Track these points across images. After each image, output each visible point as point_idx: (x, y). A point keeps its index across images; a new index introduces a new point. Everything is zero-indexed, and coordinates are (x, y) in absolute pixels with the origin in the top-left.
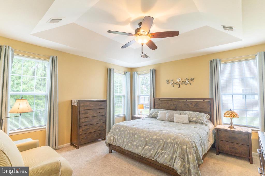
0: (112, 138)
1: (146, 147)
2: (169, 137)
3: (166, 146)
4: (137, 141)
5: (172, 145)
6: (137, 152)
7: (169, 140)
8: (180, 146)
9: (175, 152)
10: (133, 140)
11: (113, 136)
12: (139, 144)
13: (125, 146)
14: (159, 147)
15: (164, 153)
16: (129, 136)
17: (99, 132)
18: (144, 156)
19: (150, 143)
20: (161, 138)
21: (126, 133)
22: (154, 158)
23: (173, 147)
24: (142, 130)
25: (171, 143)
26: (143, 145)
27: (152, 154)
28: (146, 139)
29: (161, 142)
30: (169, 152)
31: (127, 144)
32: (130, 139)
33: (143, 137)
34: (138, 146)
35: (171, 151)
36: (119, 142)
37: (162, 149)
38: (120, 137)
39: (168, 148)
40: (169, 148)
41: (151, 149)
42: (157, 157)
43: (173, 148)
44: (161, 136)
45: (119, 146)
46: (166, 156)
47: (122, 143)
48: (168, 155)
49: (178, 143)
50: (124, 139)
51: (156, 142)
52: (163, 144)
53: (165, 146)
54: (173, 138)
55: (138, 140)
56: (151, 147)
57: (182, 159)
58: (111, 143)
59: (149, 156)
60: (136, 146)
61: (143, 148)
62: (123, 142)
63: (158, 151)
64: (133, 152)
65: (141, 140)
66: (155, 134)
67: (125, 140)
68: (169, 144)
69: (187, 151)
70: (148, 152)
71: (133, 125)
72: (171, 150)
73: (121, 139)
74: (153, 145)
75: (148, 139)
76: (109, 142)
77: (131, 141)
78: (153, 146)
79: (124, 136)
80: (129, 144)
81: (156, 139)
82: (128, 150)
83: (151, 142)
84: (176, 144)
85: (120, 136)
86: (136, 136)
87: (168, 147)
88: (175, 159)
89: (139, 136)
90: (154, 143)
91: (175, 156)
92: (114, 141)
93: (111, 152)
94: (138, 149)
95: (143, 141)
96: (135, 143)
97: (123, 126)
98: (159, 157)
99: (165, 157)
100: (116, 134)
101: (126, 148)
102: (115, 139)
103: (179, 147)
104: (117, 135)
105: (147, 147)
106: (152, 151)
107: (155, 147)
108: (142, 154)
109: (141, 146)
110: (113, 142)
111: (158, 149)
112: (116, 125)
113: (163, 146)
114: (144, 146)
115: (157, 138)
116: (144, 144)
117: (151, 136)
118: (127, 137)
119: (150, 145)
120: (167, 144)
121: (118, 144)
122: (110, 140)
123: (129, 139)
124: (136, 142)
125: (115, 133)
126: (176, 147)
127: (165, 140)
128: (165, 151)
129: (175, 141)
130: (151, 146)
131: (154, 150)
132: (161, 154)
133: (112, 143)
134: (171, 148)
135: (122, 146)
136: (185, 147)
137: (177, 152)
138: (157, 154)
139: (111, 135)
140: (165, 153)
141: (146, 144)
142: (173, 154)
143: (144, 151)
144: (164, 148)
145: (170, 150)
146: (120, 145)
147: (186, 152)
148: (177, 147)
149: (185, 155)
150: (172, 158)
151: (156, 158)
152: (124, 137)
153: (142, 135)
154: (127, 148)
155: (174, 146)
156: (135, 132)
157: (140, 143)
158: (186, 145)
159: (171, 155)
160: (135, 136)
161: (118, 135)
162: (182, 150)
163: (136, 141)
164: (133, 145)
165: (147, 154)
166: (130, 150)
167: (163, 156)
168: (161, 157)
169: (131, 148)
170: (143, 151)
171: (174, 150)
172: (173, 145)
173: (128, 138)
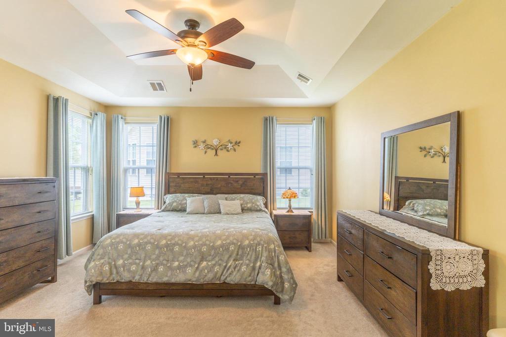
0: (107, 268)
1: (202, 264)
2: (245, 237)
3: (243, 252)
4: (181, 258)
5: (252, 249)
6: (184, 279)
7: (247, 242)
8: (266, 247)
9: (258, 257)
10: (171, 257)
11: (109, 263)
12: (185, 263)
13: (150, 275)
14: (230, 256)
15: (240, 265)
16: (157, 252)
17: (39, 264)
18: (202, 281)
19: (210, 255)
20: (231, 241)
21: (149, 247)
22: (220, 280)
23: (254, 251)
24: (187, 234)
25: (250, 246)
26: (195, 262)
27: (216, 273)
28: (201, 249)
29: (233, 248)
30: (247, 262)
31: (155, 269)
32: (161, 259)
33: (195, 247)
34: (185, 268)
35: (251, 258)
36: (129, 271)
37: (235, 260)
38: (130, 261)
39: (246, 255)
40: (248, 254)
41: (214, 265)
42: (226, 275)
43: (254, 253)
44: (231, 238)
45: (131, 279)
46: (244, 268)
47: (140, 272)
48: (248, 265)
49: (262, 242)
50: (144, 262)
51: (223, 251)
52: (236, 250)
53: (240, 253)
54: (251, 237)
55: (182, 255)
56: (213, 262)
57: (271, 266)
58: (105, 279)
59: (210, 279)
60: (179, 267)
61: (197, 268)
62: (143, 268)
63: (229, 265)
64: (173, 281)
65: (191, 254)
66: (219, 237)
67: (148, 263)
68: (247, 249)
69: (277, 251)
70: (208, 272)
71: (159, 230)
72: (251, 256)
73: (135, 263)
74: (217, 257)
75: (205, 250)
76: (99, 279)
77: (165, 262)
78: (217, 259)
79: (143, 256)
80: (161, 269)
81: (222, 246)
82: (160, 281)
83: (213, 252)
84: (259, 245)
85: (130, 257)
86: (176, 249)
87: (246, 253)
88: (260, 268)
89: (185, 247)
90: (218, 253)
91: (258, 264)
92: (111, 274)
93: (98, 301)
94: (184, 272)
95: (194, 254)
96: (176, 264)
97: (136, 236)
98: (230, 274)
99: (243, 270)
100: (119, 255)
101: (154, 279)
102: (116, 267)
103: (264, 249)
104: (122, 258)
105: (204, 263)
106: (216, 269)
107: (221, 260)
108: (194, 279)
109: (191, 266)
110: (110, 277)
111: (227, 262)
112: (114, 236)
113: (237, 254)
114: (199, 264)
115: (224, 242)
116: (198, 260)
117: (210, 242)
118: (154, 257)
119: (210, 258)
120: (243, 248)
121: (126, 277)
122: (101, 273)
123: (158, 259)
124: (178, 261)
125: (115, 255)
126: (259, 251)
127: (239, 244)
128: (241, 262)
129: (256, 242)
130: (213, 259)
131: (220, 265)
132: (235, 268)
133: (108, 280)
134: (250, 253)
135: (141, 278)
136: (272, 246)
137: (261, 258)
138: (227, 271)
139: (102, 261)
140: (242, 264)
141: (202, 260)
142: (255, 263)
143: (200, 273)
144: (239, 256)
145: (249, 257)
146: (134, 278)
147: (275, 254)
148: (260, 249)
149: (274, 258)
150: (254, 268)
151: (225, 277)
152: (145, 257)
153: (191, 243)
154: (156, 277)
155: (256, 248)
156: (173, 242)
157: (189, 260)
158: (274, 244)
159: (252, 265)
160: (173, 249)
161: (126, 256)
162: (269, 251)
163: (179, 257)
164: (170, 268)
165: (206, 276)
166: (165, 279)
167: (238, 271)
168: (234, 274)
169: (167, 276)
170: (197, 274)
171: (256, 255)
172: (254, 248)
173: (156, 257)
